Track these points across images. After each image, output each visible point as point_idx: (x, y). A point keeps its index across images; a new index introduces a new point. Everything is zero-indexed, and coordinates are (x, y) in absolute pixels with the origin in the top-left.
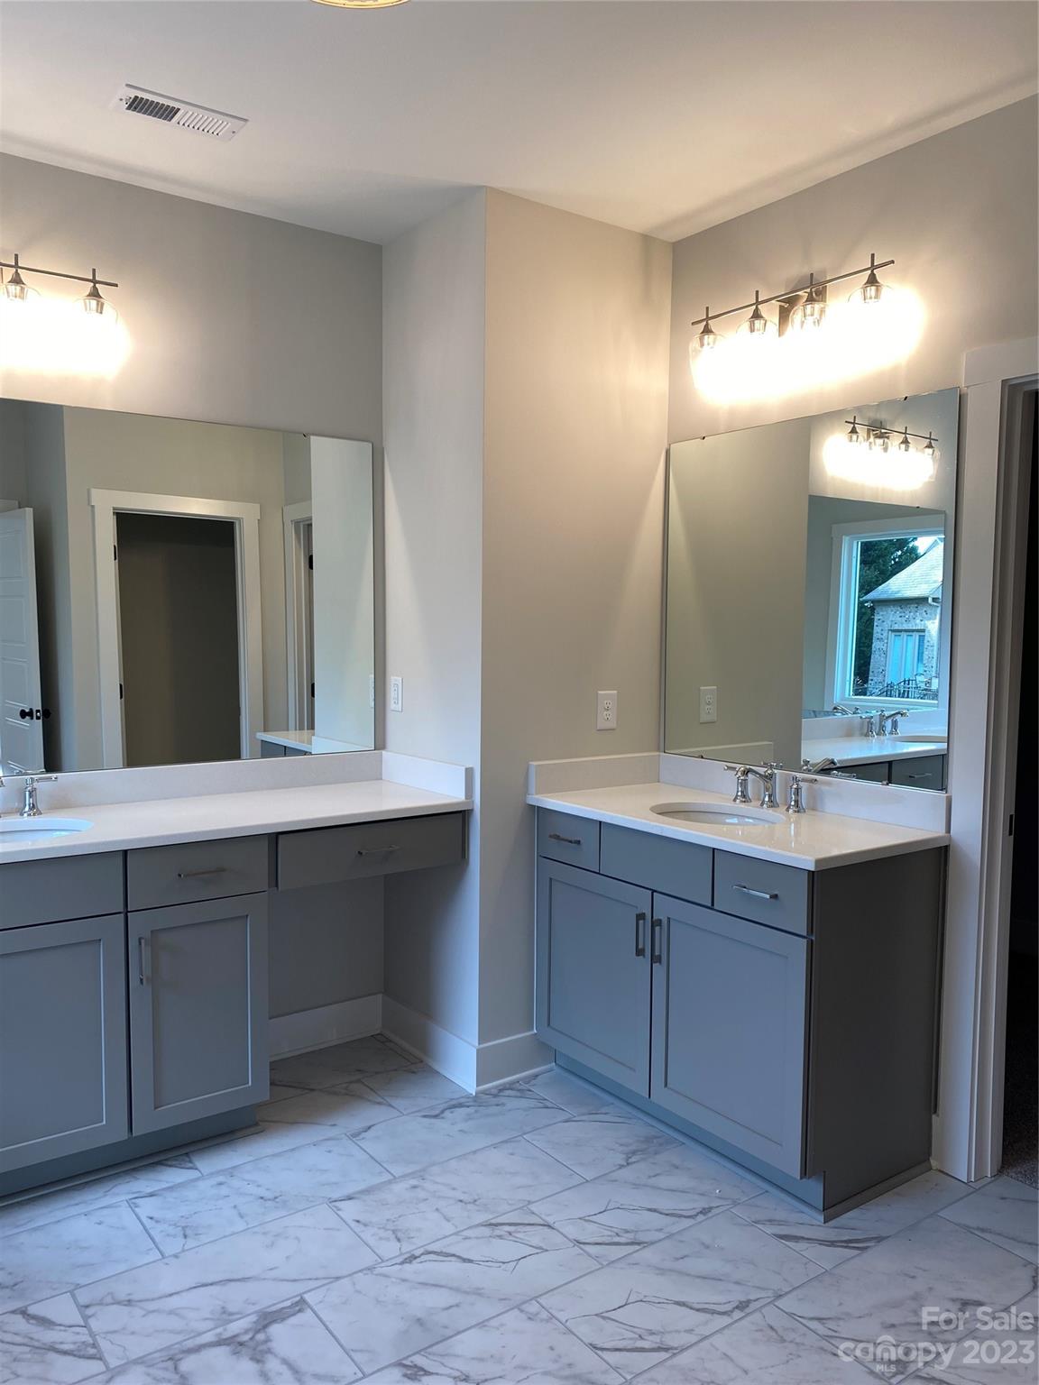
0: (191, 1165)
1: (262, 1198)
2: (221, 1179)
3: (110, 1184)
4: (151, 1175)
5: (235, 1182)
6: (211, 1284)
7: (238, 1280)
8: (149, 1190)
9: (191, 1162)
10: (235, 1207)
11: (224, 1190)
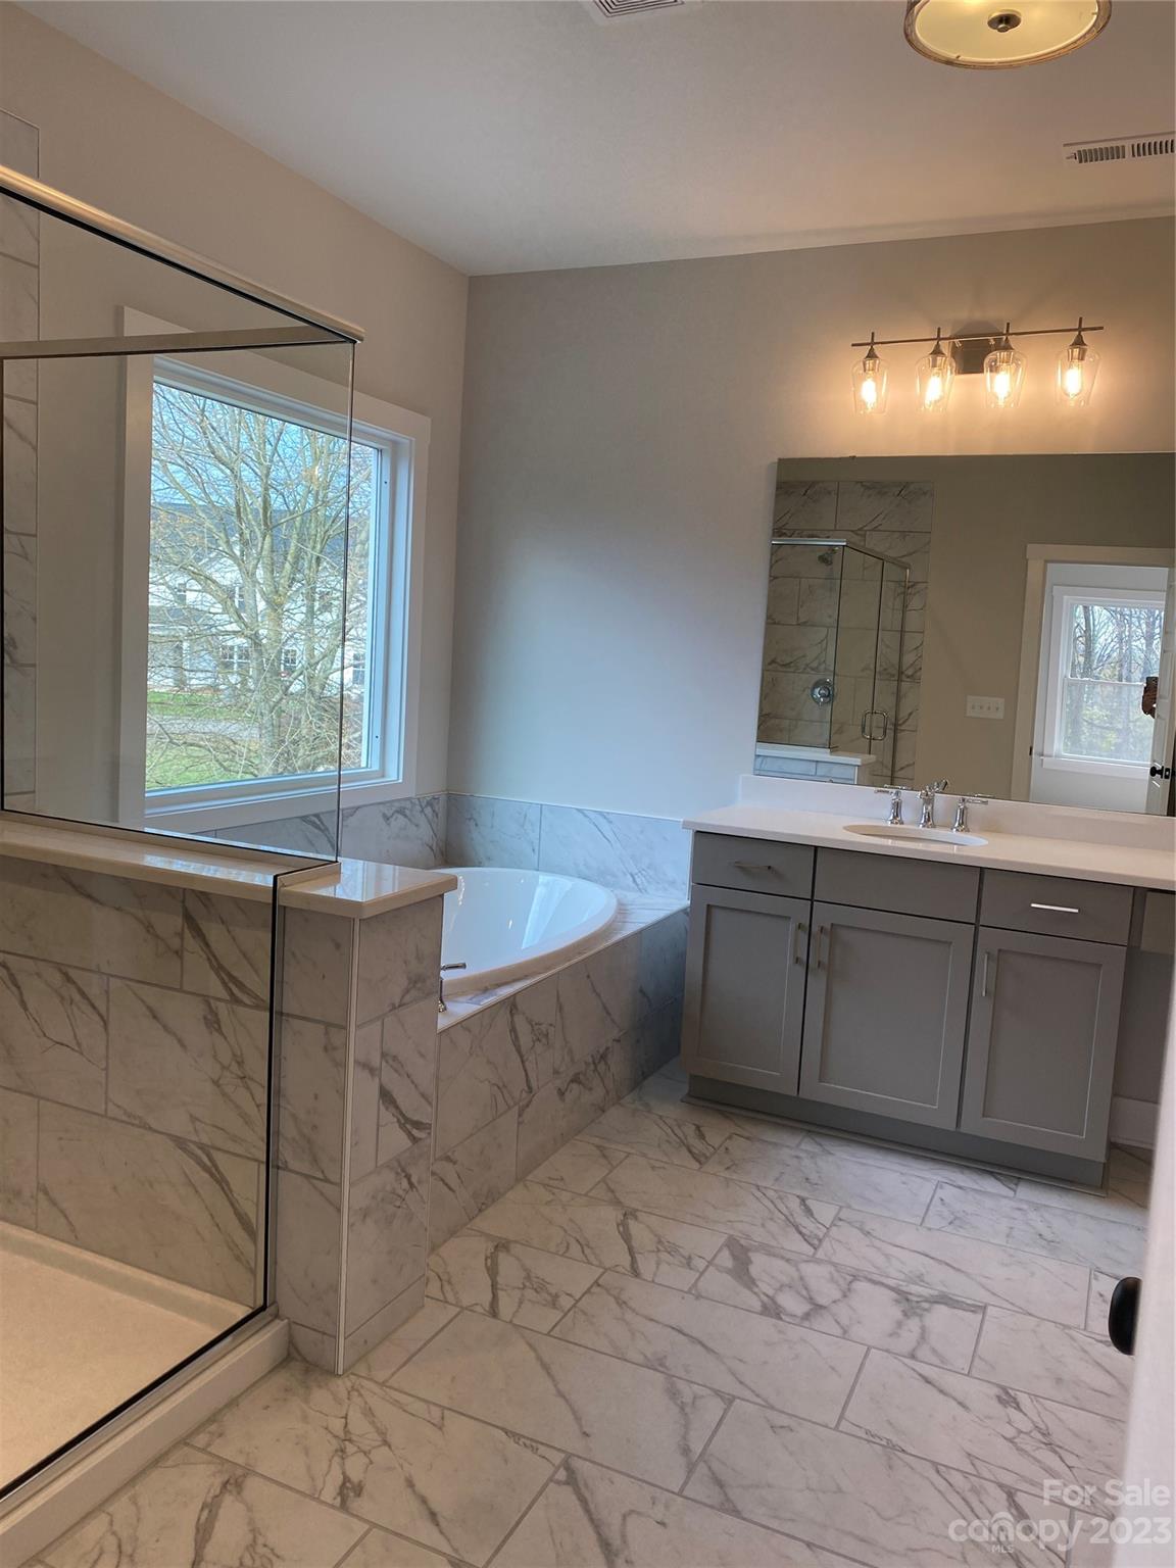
0: (1014, 1187)
1: (1040, 1235)
2: (1025, 1207)
3: (938, 1166)
4: (975, 1176)
5: (1033, 1215)
6: (932, 1258)
7: (954, 1268)
8: (962, 1184)
9: (1016, 1185)
10: (1011, 1228)
11: (1017, 1214)
